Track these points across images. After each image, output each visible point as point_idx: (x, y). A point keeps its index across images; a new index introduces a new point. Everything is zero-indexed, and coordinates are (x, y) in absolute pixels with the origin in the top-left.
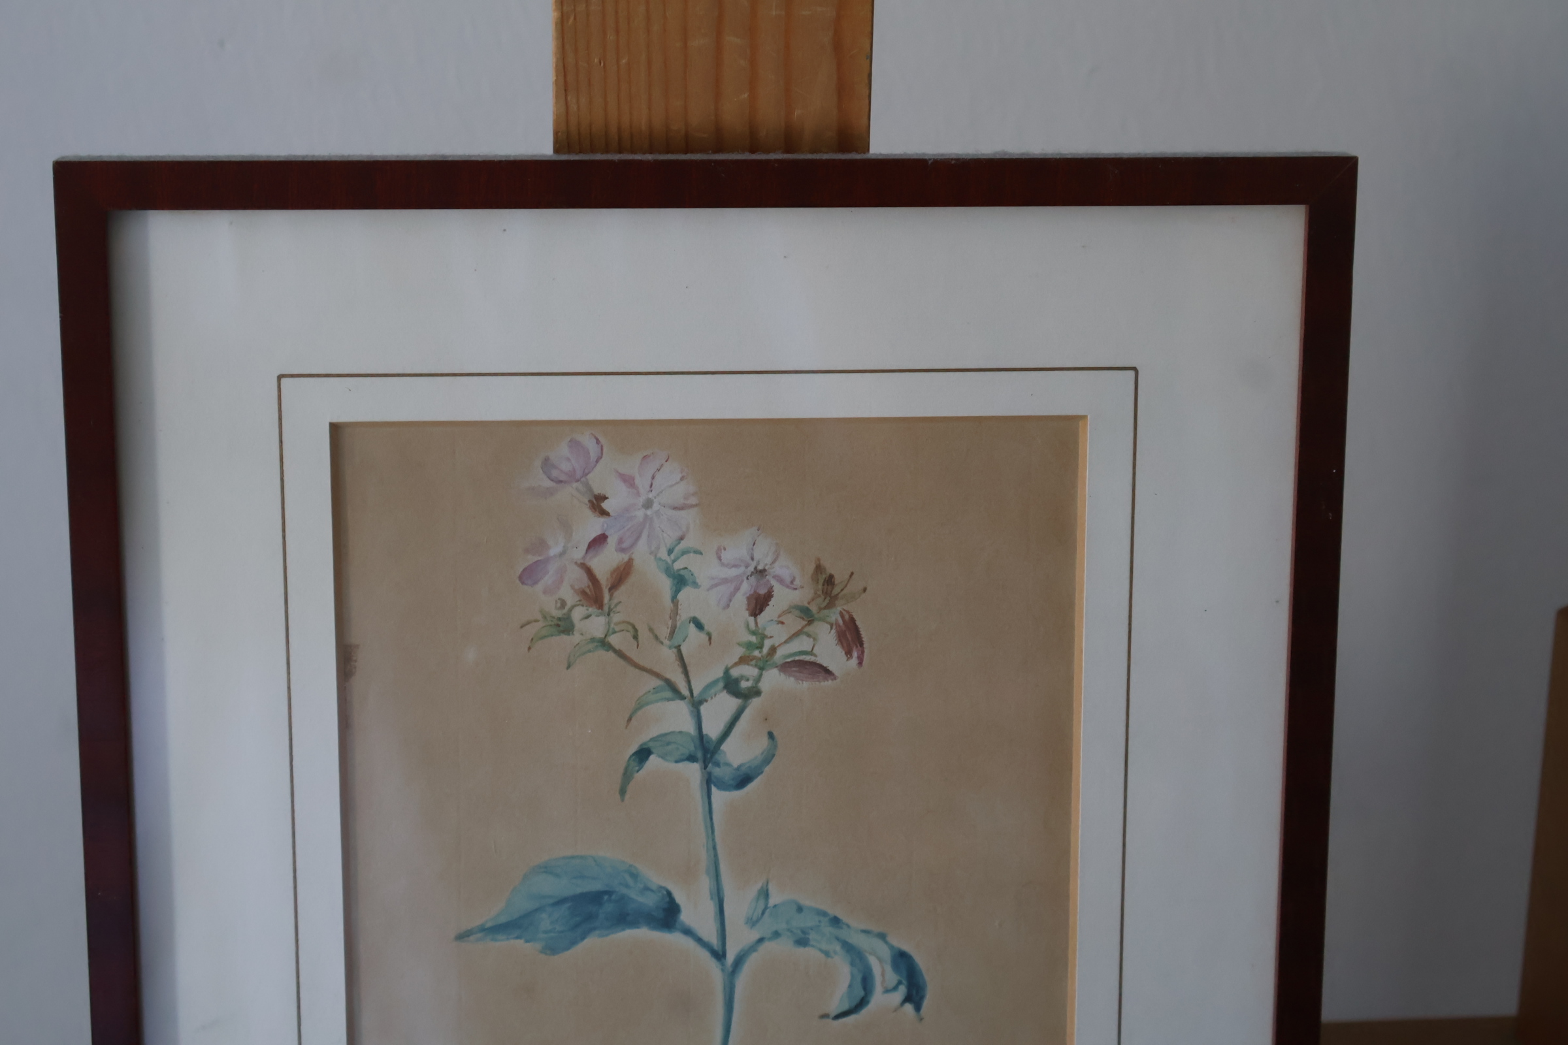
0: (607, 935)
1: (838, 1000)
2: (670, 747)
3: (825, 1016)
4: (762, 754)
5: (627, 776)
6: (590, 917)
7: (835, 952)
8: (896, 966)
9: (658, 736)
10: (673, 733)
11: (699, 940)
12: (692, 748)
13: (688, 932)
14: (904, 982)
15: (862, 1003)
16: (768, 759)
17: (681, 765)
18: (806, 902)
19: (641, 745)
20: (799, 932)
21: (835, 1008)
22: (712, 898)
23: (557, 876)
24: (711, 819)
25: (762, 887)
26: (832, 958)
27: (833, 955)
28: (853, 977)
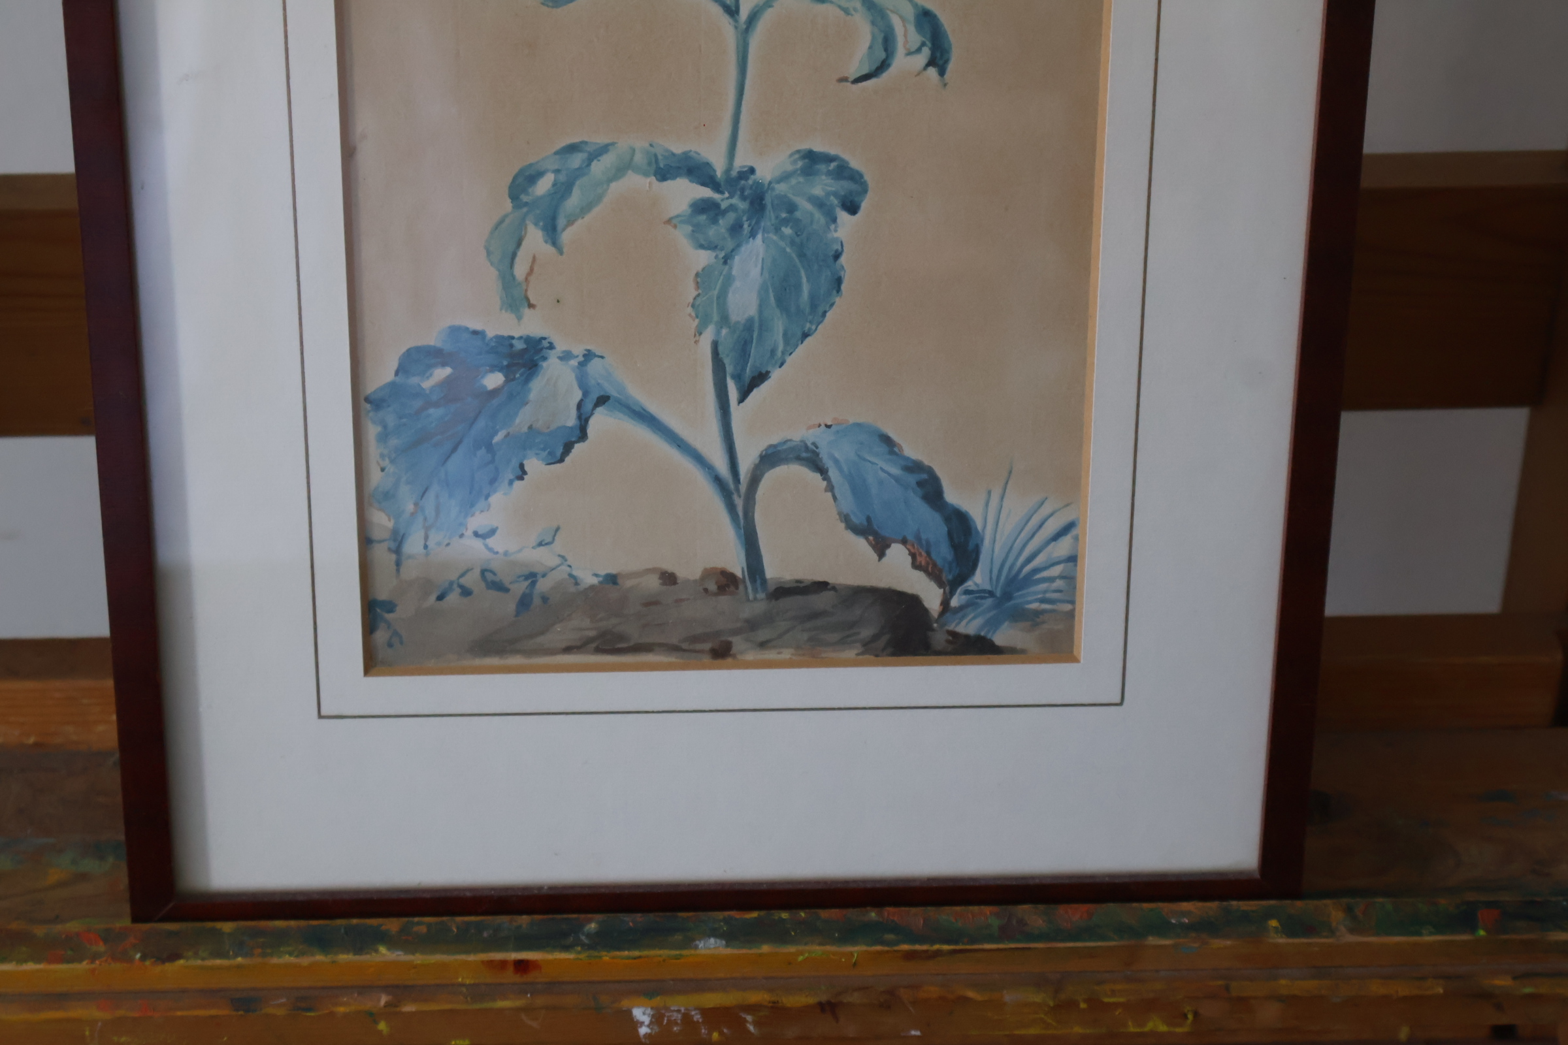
1: (857, 64)
3: (843, 80)
7: (855, 10)
8: (919, 26)
14: (929, 44)
15: (883, 66)
21: (854, 71)
26: (852, 15)
27: (853, 13)
28: (874, 38)
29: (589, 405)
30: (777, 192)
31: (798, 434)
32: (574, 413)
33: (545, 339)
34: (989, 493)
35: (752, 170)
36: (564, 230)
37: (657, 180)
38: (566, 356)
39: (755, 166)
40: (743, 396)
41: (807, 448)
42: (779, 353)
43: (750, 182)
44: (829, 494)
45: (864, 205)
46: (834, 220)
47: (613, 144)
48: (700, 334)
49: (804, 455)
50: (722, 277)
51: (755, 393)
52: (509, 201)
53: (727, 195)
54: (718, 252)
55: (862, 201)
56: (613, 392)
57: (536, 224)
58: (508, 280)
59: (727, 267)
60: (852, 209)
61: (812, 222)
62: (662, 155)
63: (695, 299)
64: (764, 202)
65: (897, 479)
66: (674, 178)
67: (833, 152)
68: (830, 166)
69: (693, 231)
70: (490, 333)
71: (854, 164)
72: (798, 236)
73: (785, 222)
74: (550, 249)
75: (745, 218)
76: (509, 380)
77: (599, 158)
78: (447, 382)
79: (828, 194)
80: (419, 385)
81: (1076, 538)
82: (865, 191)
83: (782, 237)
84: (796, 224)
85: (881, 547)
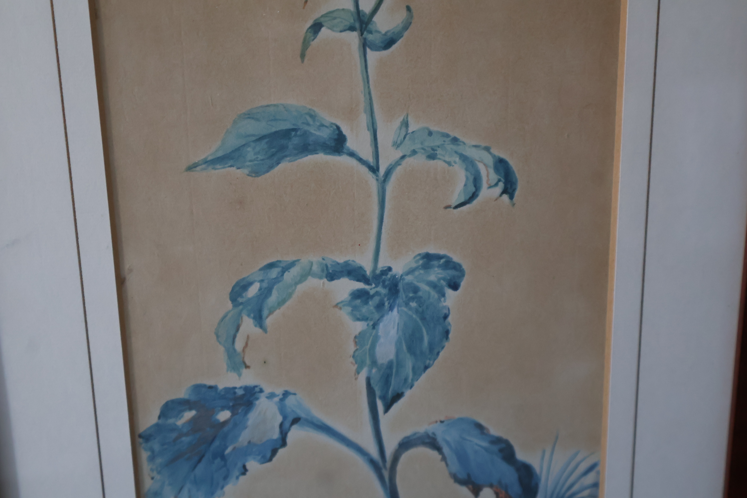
0: (294, 160)
1: (456, 197)
2: (336, 21)
3: (448, 207)
4: (402, 22)
5: (306, 44)
6: (283, 148)
7: (455, 162)
8: (496, 170)
9: (327, 14)
10: (338, 10)
11: (360, 160)
12: (352, 21)
13: (352, 154)
14: (502, 179)
15: (474, 196)
16: (406, 26)
17: (343, 34)
18: (434, 128)
19: (315, 20)
20: (430, 149)
21: (454, 201)
22: (368, 130)
23: (257, 120)
24: (367, 72)
25: (404, 119)
26: (453, 166)
27: (453, 164)
28: (467, 178)
29: (287, 424)
30: (406, 281)
31: (422, 429)
32: (277, 430)
33: (256, 386)
34: (544, 452)
35: (390, 269)
36: (267, 317)
37: (328, 280)
38: (271, 396)
39: (392, 266)
40: (387, 408)
41: (428, 436)
42: (410, 380)
43: (389, 276)
44: (443, 463)
45: (463, 284)
46: (443, 295)
47: (298, 260)
48: (358, 373)
49: (427, 440)
50: (372, 337)
51: (395, 407)
52: (230, 302)
53: (374, 285)
54: (369, 322)
55: (461, 282)
56: (303, 415)
57: (249, 316)
58: (231, 353)
59: (375, 331)
60: (455, 286)
61: (429, 298)
62: (332, 265)
63: (355, 352)
64: (398, 288)
65: (486, 449)
66: (339, 278)
67: (442, 252)
68: (440, 262)
69: (352, 310)
70: (221, 387)
71: (456, 258)
72: (420, 307)
73: (412, 299)
74: (258, 330)
75: (386, 299)
76: (233, 414)
77: (289, 270)
78: (193, 420)
79: (439, 279)
80: (175, 425)
81: (598, 473)
82: (463, 275)
83: (410, 309)
84: (418, 299)
85: (476, 490)
